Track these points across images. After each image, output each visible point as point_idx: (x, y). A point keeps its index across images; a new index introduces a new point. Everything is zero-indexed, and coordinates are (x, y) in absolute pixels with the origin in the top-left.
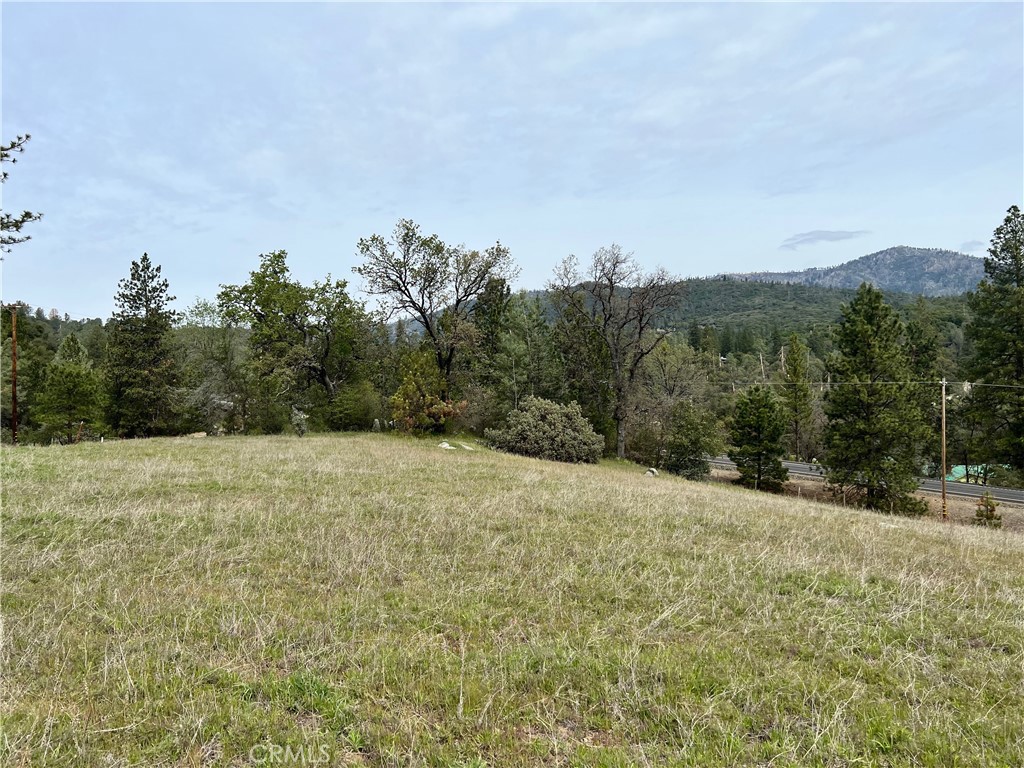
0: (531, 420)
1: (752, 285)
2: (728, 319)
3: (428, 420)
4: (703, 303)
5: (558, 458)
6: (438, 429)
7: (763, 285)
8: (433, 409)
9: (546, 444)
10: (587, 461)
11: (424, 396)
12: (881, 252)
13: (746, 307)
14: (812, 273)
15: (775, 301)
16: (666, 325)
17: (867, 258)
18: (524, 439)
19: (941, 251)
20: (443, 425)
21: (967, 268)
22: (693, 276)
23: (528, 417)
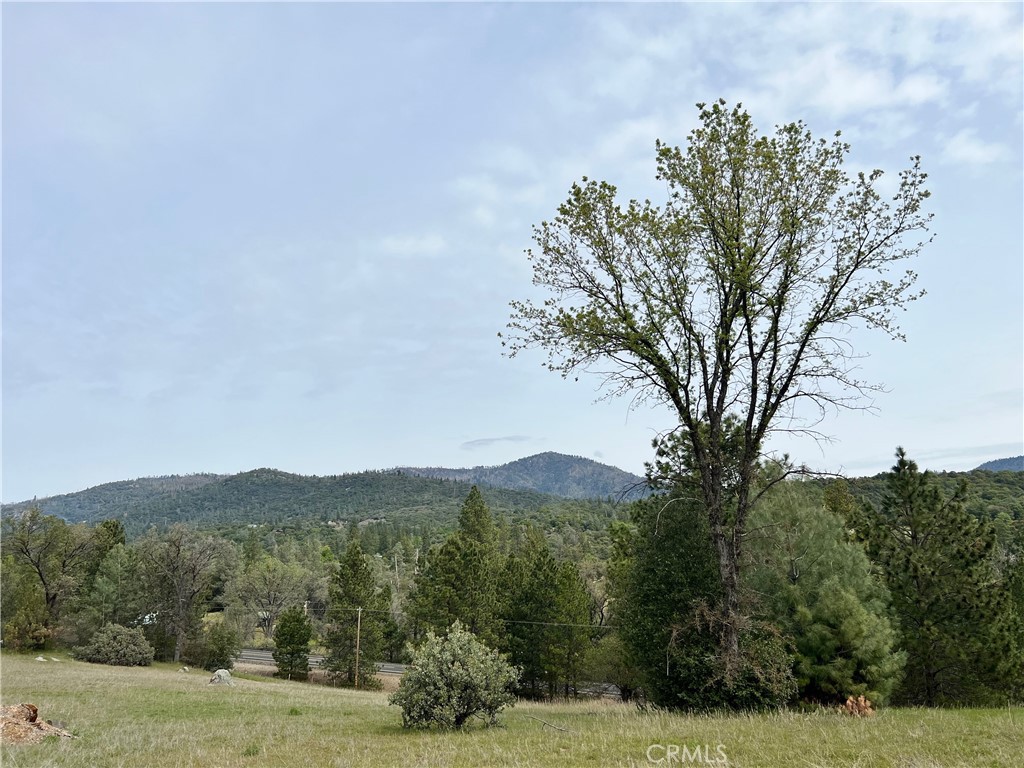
0: (105, 640)
1: (423, 481)
2: (397, 514)
3: (31, 642)
4: (377, 496)
5: (120, 664)
6: (39, 647)
7: (434, 481)
8: (36, 634)
9: (113, 655)
10: (140, 665)
11: (30, 624)
12: (536, 456)
13: (416, 503)
14: (479, 470)
15: (441, 498)
16: (338, 518)
17: (524, 459)
18: (99, 652)
19: (581, 458)
20: (43, 644)
21: (601, 474)
22: (371, 469)
23: (104, 638)
